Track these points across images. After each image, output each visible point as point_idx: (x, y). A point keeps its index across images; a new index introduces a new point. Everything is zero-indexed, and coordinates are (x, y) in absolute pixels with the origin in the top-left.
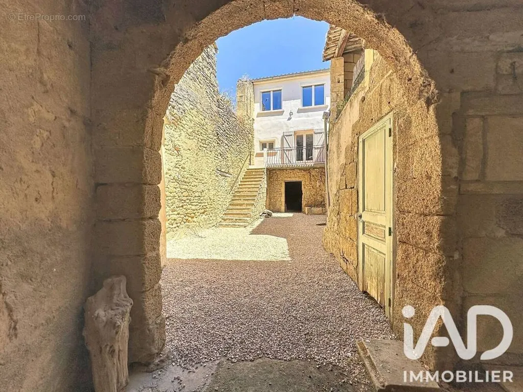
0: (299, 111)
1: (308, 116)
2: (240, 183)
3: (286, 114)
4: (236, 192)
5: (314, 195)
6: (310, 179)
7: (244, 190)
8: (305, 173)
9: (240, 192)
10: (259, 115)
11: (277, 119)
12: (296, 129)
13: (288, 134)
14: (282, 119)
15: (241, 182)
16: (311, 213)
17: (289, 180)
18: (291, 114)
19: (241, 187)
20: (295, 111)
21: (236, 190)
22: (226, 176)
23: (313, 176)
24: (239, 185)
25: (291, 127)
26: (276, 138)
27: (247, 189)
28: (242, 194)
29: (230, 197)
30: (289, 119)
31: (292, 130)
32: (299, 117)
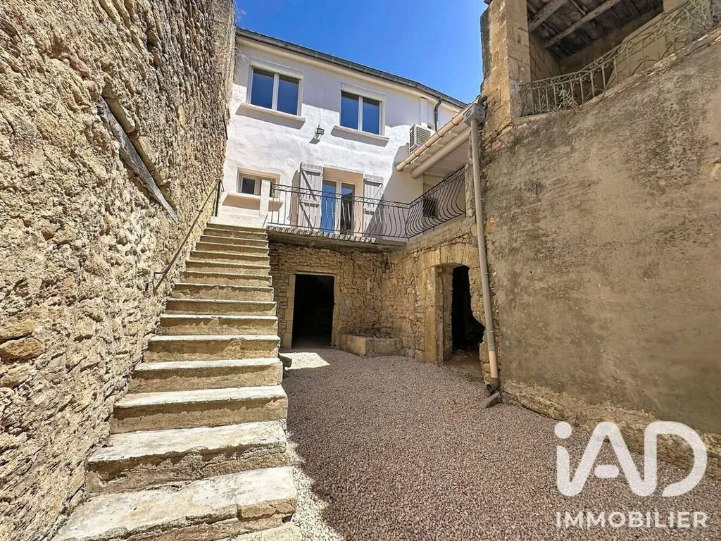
0: (335, 132)
1: (353, 147)
2: (188, 258)
3: (309, 130)
4: (177, 288)
5: (360, 307)
6: (354, 273)
7: (212, 282)
8: (342, 259)
9: (196, 289)
10: (242, 111)
11: (287, 132)
12: (327, 164)
13: (310, 170)
14: (299, 137)
15: (192, 254)
16: (373, 352)
17: (306, 270)
18: (320, 131)
19: (191, 270)
20: (328, 129)
21: (177, 282)
22: (153, 200)
23: (360, 267)
24: (187, 263)
25: (318, 159)
26: (282, 172)
27: (222, 282)
28: (205, 297)
29: (154, 306)
30: (315, 141)
31: (322, 164)
32: (336, 143)
